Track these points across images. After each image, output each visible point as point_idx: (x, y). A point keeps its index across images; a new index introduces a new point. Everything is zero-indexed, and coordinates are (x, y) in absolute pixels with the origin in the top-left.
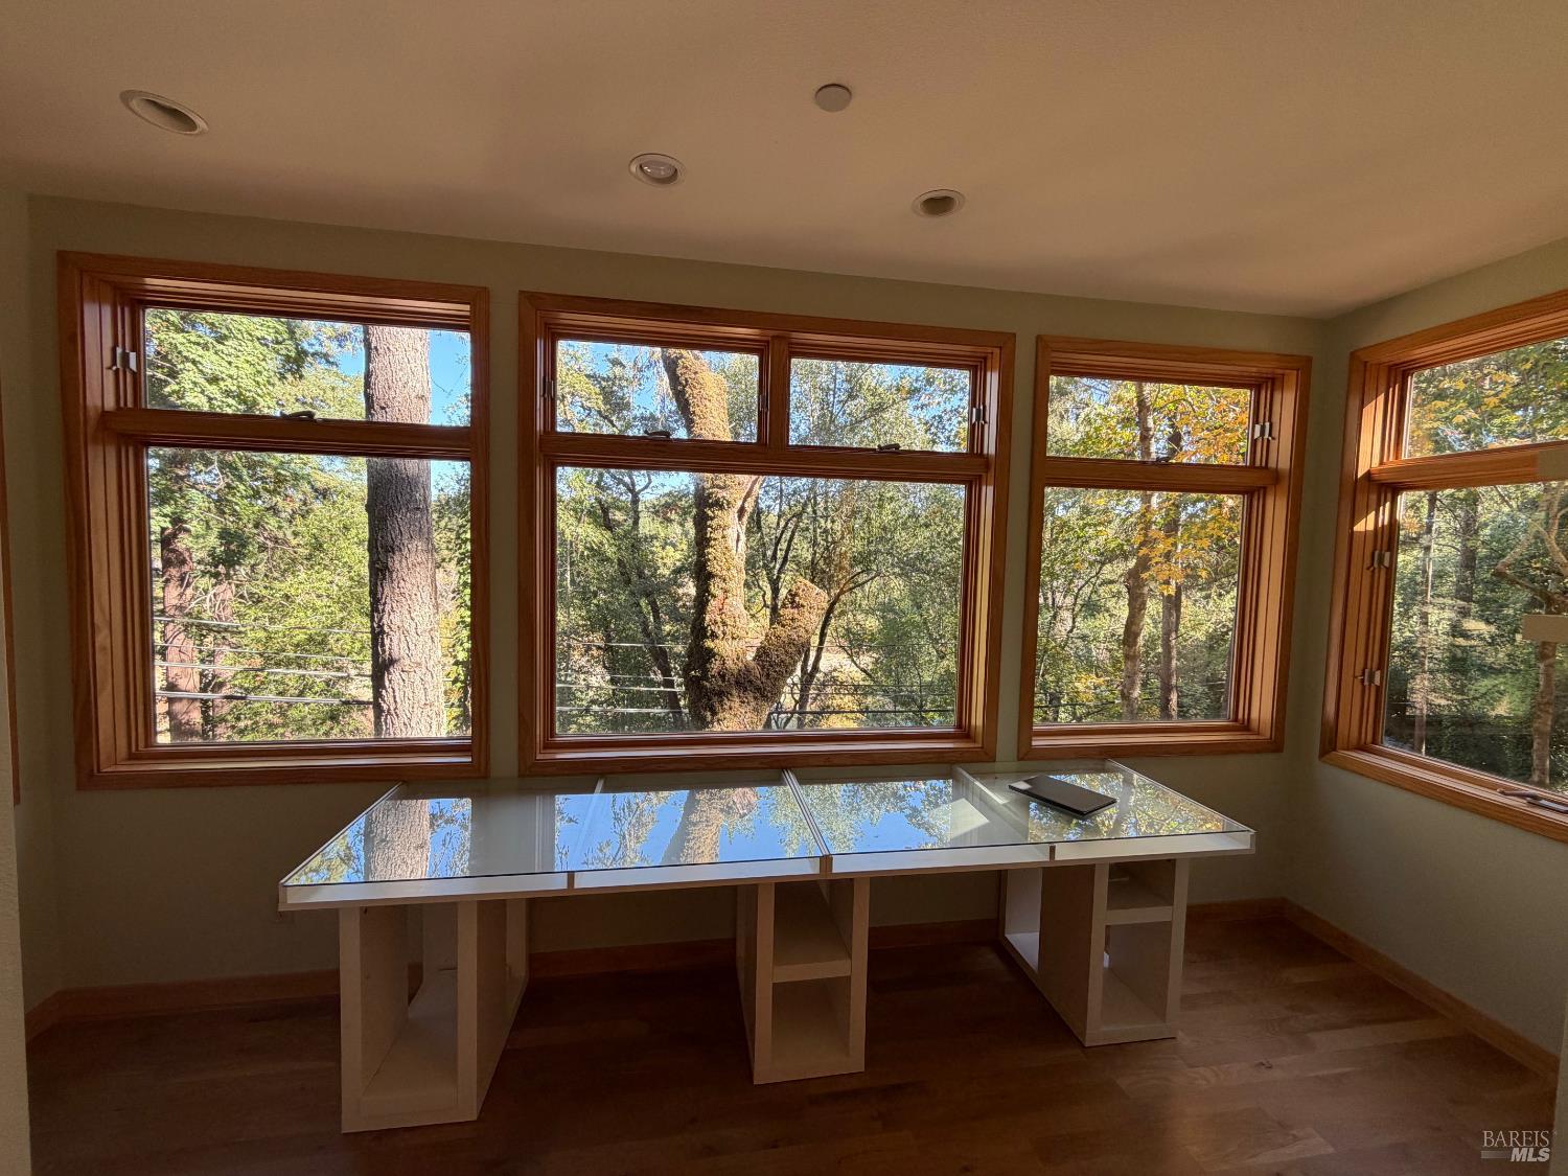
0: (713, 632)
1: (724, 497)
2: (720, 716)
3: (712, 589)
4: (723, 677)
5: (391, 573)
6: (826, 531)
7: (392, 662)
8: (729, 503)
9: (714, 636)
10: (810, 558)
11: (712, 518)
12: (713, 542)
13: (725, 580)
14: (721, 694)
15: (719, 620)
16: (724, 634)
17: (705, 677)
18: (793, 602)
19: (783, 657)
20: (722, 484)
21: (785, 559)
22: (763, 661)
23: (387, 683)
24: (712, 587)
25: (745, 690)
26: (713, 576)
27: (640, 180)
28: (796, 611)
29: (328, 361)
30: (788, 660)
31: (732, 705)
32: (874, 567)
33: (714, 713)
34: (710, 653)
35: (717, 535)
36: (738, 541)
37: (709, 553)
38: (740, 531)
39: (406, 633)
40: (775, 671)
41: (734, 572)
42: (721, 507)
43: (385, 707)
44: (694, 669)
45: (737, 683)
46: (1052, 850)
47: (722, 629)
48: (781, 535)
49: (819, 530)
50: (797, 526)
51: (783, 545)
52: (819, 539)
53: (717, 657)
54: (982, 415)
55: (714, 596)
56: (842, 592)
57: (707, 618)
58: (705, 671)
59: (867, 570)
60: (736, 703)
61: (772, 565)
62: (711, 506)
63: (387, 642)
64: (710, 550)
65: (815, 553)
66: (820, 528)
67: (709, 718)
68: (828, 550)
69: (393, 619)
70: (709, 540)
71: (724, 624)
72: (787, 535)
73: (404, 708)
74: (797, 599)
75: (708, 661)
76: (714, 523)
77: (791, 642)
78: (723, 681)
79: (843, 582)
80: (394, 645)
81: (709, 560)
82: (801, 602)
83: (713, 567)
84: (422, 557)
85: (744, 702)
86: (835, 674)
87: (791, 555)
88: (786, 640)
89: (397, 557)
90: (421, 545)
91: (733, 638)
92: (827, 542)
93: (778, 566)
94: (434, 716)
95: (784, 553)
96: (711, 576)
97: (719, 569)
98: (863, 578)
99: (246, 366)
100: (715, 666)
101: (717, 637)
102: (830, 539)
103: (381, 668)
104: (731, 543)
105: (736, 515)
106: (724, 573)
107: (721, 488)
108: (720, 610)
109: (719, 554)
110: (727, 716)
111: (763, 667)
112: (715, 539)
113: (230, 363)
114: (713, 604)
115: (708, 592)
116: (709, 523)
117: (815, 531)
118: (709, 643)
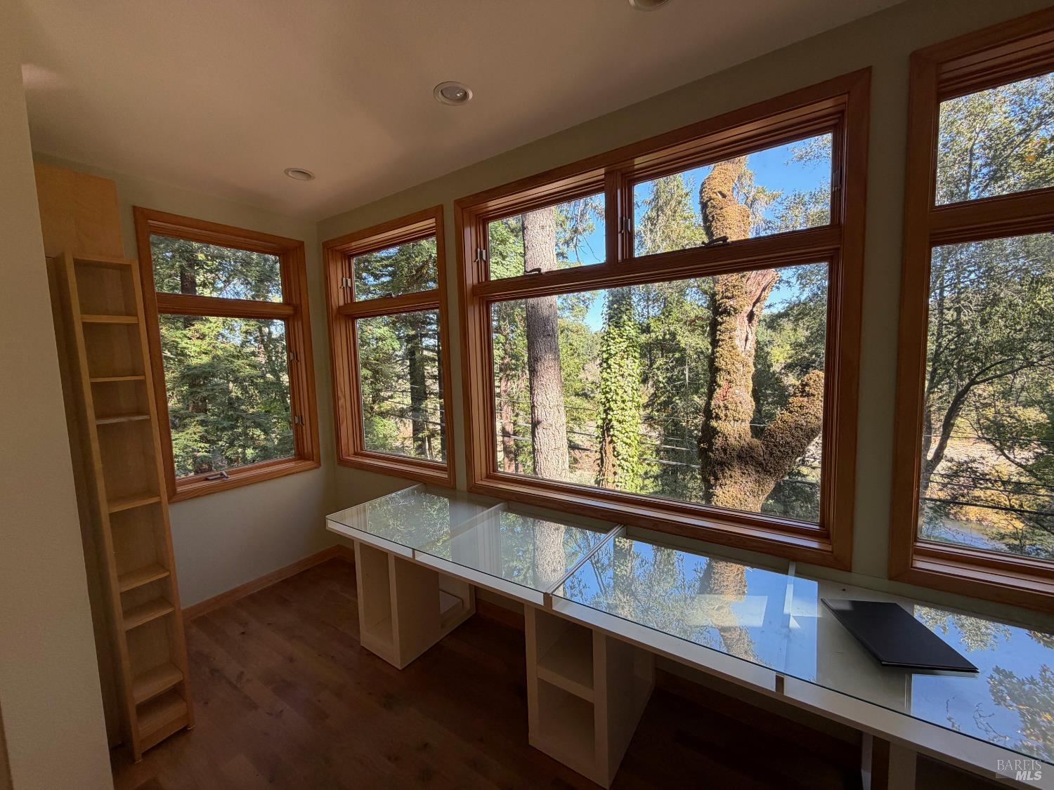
0: (717, 414)
1: (731, 306)
2: (722, 481)
4: (725, 450)
5: (537, 373)
7: (539, 422)
8: (735, 310)
9: (718, 418)
11: (721, 324)
12: (721, 343)
13: (729, 373)
14: (722, 464)
15: (722, 404)
16: (726, 416)
17: (710, 449)
18: (803, 391)
19: (789, 440)
20: (729, 295)
22: (767, 441)
23: (537, 434)
24: (718, 379)
25: (747, 463)
26: (720, 370)
27: (449, 105)
28: (806, 399)
29: (564, 257)
30: (794, 443)
31: (733, 474)
33: (717, 479)
34: (714, 432)
35: (725, 337)
36: (746, 340)
37: (718, 352)
38: (749, 332)
39: (544, 406)
40: (780, 451)
41: (738, 366)
42: (729, 314)
43: (536, 448)
44: (703, 442)
45: (739, 457)
47: (724, 412)
53: (720, 434)
55: (720, 386)
56: (973, 382)
57: (713, 403)
58: (711, 444)
60: (737, 473)
62: (721, 313)
63: (536, 411)
64: (719, 349)
67: (712, 482)
69: (539, 399)
70: (719, 340)
71: (726, 408)
73: (544, 449)
74: (807, 389)
75: (713, 437)
76: (724, 327)
77: (798, 427)
78: (725, 454)
80: (540, 413)
81: (717, 357)
82: (812, 391)
83: (720, 363)
84: (552, 363)
85: (744, 473)
86: (974, 465)
88: (793, 424)
89: (539, 364)
90: (551, 356)
91: (734, 420)
94: (560, 455)
96: (718, 370)
97: (724, 363)
99: (513, 269)
100: (718, 442)
101: (720, 419)
103: (535, 424)
104: (740, 343)
105: (746, 319)
106: (729, 367)
107: (729, 298)
108: (724, 397)
109: (726, 352)
110: (727, 482)
111: (767, 446)
112: (723, 340)
113: (507, 269)
114: (719, 392)
115: (716, 382)
116: (719, 327)
118: (714, 423)
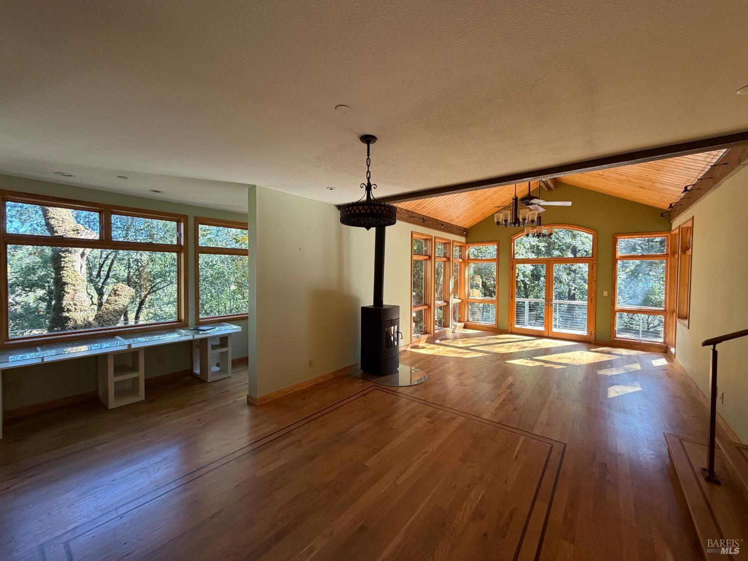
3: (66, 289)
4: (76, 329)
6: (137, 260)
8: (75, 251)
9: (69, 310)
10: (126, 275)
11: (65, 257)
12: (65, 268)
13: (74, 285)
15: (71, 303)
16: (76, 309)
18: (115, 294)
19: (111, 317)
21: (107, 277)
22: (99, 320)
26: (67, 284)
28: (117, 297)
30: (114, 319)
32: (169, 279)
34: (67, 319)
35: (69, 265)
36: (81, 267)
37: (63, 274)
38: (82, 263)
41: (80, 281)
42: (70, 252)
46: (193, 336)
47: (73, 307)
48: (104, 262)
49: (131, 260)
50: (115, 257)
51: (105, 268)
52: (132, 265)
53: (71, 320)
54: (180, 234)
55: (68, 293)
57: (64, 303)
58: (64, 327)
59: (165, 280)
61: (97, 280)
62: (64, 252)
64: (64, 272)
65: (129, 272)
66: (133, 258)
68: (139, 271)
70: (63, 267)
71: (75, 304)
72: (109, 262)
74: (117, 292)
75: (66, 322)
76: (66, 260)
77: (115, 311)
79: (150, 287)
81: (64, 276)
82: (120, 293)
83: (66, 280)
87: (111, 274)
88: (112, 310)
91: (81, 311)
92: (138, 266)
93: (102, 281)
95: (106, 273)
96: (65, 283)
97: (71, 280)
98: (163, 284)
100: (71, 324)
101: (71, 311)
102: (140, 264)
104: (78, 269)
105: (79, 256)
106: (74, 282)
108: (72, 299)
109: (70, 274)
111: (99, 322)
112: (67, 267)
114: (67, 296)
115: (64, 291)
116: (62, 259)
117: (129, 260)
118: (66, 314)
